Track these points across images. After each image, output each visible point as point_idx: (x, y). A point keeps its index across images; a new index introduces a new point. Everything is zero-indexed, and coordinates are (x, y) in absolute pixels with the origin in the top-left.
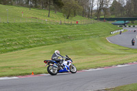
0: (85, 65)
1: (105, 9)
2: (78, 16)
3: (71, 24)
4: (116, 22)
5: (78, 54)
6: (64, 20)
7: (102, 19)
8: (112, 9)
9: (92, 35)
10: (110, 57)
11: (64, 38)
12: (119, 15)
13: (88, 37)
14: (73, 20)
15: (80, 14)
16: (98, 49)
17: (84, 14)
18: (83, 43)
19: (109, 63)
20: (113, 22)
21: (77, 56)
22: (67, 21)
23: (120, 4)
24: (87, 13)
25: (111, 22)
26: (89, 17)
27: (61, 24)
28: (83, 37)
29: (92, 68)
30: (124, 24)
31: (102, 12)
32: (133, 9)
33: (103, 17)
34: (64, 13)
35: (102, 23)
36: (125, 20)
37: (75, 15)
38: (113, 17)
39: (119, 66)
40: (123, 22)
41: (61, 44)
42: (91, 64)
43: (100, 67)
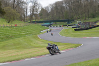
0: (23, 56)
1: (36, 15)
2: (16, 21)
3: (12, 27)
4: (44, 24)
5: (17, 48)
6: (6, 24)
7: (34, 22)
8: (41, 14)
9: (27, 34)
10: (40, 49)
11: (7, 37)
12: (46, 19)
13: (24, 35)
14: (13, 24)
15: (17, 19)
16: (32, 44)
17: (21, 19)
18: (21, 40)
19: (40, 53)
20: (42, 24)
21: (17, 50)
22: (8, 25)
23: (46, 11)
24: (23, 18)
25: (40, 24)
26: (24, 21)
27: (4, 27)
28: (21, 36)
29: (28, 58)
30: (50, 25)
31: (34, 17)
32: (55, 14)
33: (35, 20)
34: (6, 19)
35: (34, 25)
36: (50, 22)
37: (14, 20)
38: (42, 20)
40: (49, 24)
41: (5, 42)
42: (27, 55)
43: (34, 57)
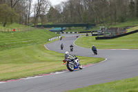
0: (23, 74)
1: (42, 16)
2: (15, 24)
3: (8, 32)
4: (53, 29)
5: (16, 62)
7: (39, 26)
8: (49, 15)
9: (29, 43)
10: (47, 64)
11: (1, 46)
12: (57, 22)
13: (26, 44)
14: (10, 28)
15: (16, 22)
16: (36, 56)
17: (21, 21)
18: (20, 50)
19: (47, 70)
20: (51, 29)
21: (15, 65)
22: (3, 29)
23: (57, 11)
24: (24, 21)
25: (48, 29)
26: (26, 24)
28: (21, 45)
29: (30, 76)
30: (61, 31)
31: (39, 19)
32: (69, 16)
33: (40, 24)
35: (39, 30)
36: (62, 26)
37: (12, 22)
38: (51, 24)
39: (57, 73)
40: (60, 29)
42: (29, 72)
43: (38, 75)
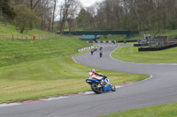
0: (44, 93)
1: (70, 21)
2: (35, 30)
3: (27, 40)
4: (84, 37)
5: (35, 78)
6: (17, 35)
7: (66, 33)
8: (79, 20)
9: (53, 54)
10: (75, 81)
11: (17, 57)
12: (89, 28)
13: (48, 56)
14: (28, 35)
15: (37, 27)
16: (62, 71)
17: (43, 27)
18: (41, 64)
19: (75, 89)
20: (80, 37)
21: (34, 82)
22: (20, 36)
23: (89, 14)
24: (47, 26)
25: (77, 37)
26: (49, 30)
27: (13, 39)
28: (42, 56)
29: (52, 96)
30: (95, 40)
31: (66, 24)
32: (105, 20)
33: (68, 30)
34: (17, 25)
35: (66, 38)
36: (95, 33)
37: (31, 28)
38: (81, 30)
40: (93, 37)
41: (13, 66)
42: (52, 91)
